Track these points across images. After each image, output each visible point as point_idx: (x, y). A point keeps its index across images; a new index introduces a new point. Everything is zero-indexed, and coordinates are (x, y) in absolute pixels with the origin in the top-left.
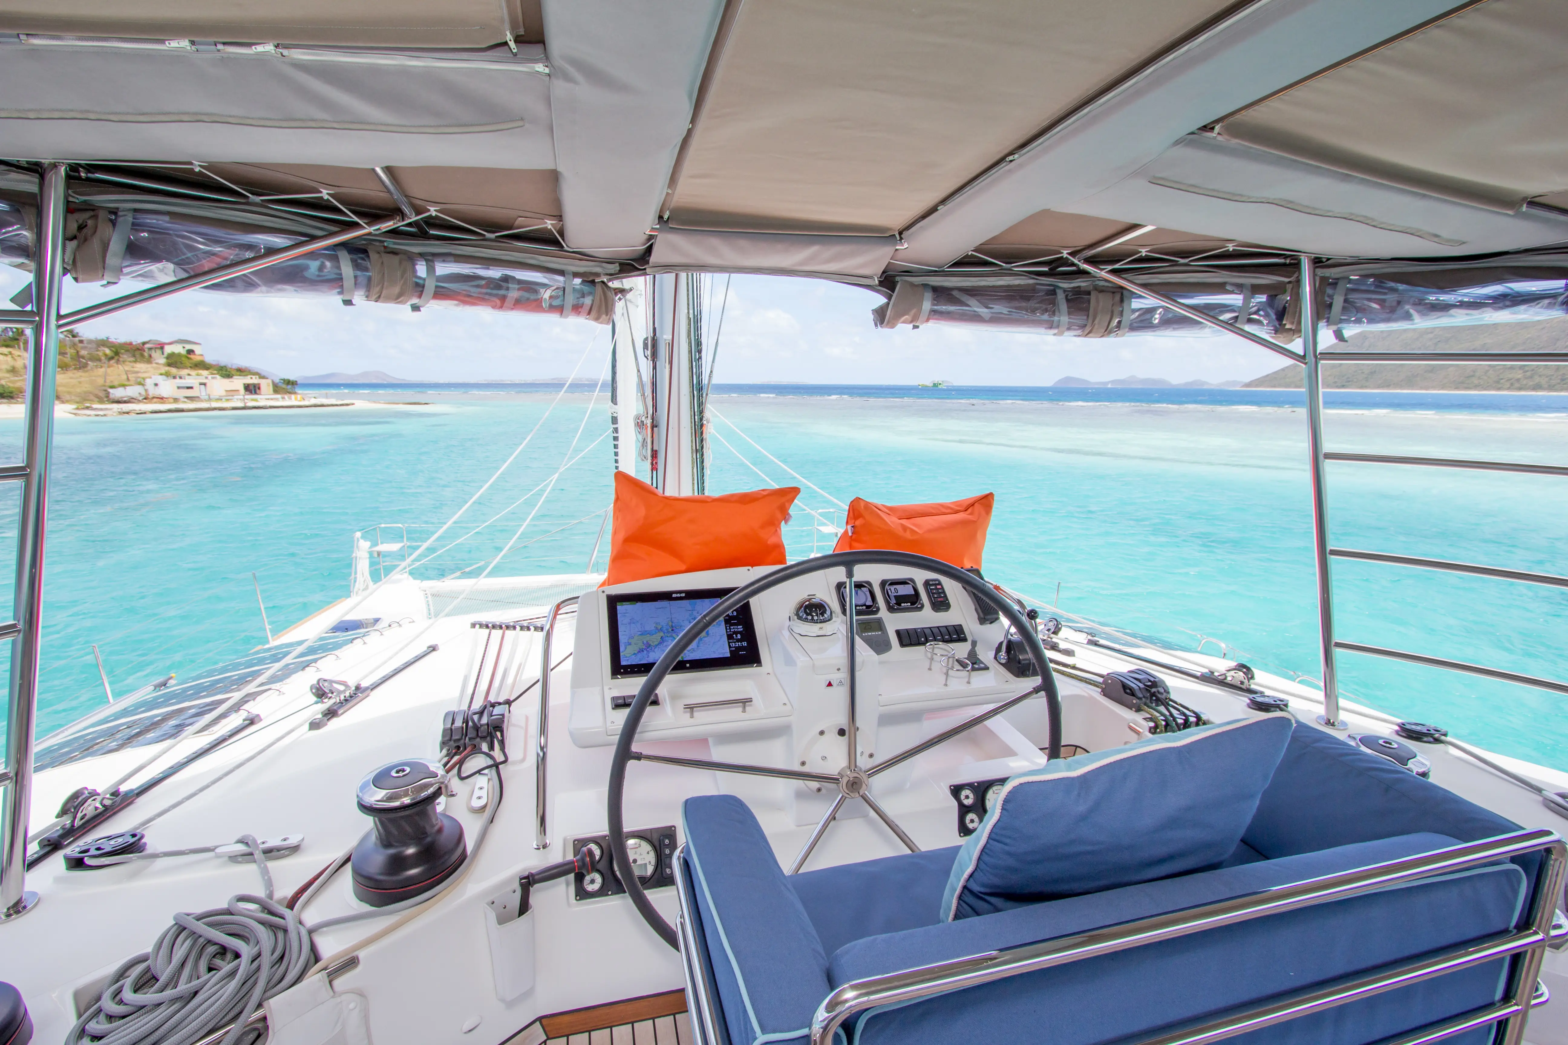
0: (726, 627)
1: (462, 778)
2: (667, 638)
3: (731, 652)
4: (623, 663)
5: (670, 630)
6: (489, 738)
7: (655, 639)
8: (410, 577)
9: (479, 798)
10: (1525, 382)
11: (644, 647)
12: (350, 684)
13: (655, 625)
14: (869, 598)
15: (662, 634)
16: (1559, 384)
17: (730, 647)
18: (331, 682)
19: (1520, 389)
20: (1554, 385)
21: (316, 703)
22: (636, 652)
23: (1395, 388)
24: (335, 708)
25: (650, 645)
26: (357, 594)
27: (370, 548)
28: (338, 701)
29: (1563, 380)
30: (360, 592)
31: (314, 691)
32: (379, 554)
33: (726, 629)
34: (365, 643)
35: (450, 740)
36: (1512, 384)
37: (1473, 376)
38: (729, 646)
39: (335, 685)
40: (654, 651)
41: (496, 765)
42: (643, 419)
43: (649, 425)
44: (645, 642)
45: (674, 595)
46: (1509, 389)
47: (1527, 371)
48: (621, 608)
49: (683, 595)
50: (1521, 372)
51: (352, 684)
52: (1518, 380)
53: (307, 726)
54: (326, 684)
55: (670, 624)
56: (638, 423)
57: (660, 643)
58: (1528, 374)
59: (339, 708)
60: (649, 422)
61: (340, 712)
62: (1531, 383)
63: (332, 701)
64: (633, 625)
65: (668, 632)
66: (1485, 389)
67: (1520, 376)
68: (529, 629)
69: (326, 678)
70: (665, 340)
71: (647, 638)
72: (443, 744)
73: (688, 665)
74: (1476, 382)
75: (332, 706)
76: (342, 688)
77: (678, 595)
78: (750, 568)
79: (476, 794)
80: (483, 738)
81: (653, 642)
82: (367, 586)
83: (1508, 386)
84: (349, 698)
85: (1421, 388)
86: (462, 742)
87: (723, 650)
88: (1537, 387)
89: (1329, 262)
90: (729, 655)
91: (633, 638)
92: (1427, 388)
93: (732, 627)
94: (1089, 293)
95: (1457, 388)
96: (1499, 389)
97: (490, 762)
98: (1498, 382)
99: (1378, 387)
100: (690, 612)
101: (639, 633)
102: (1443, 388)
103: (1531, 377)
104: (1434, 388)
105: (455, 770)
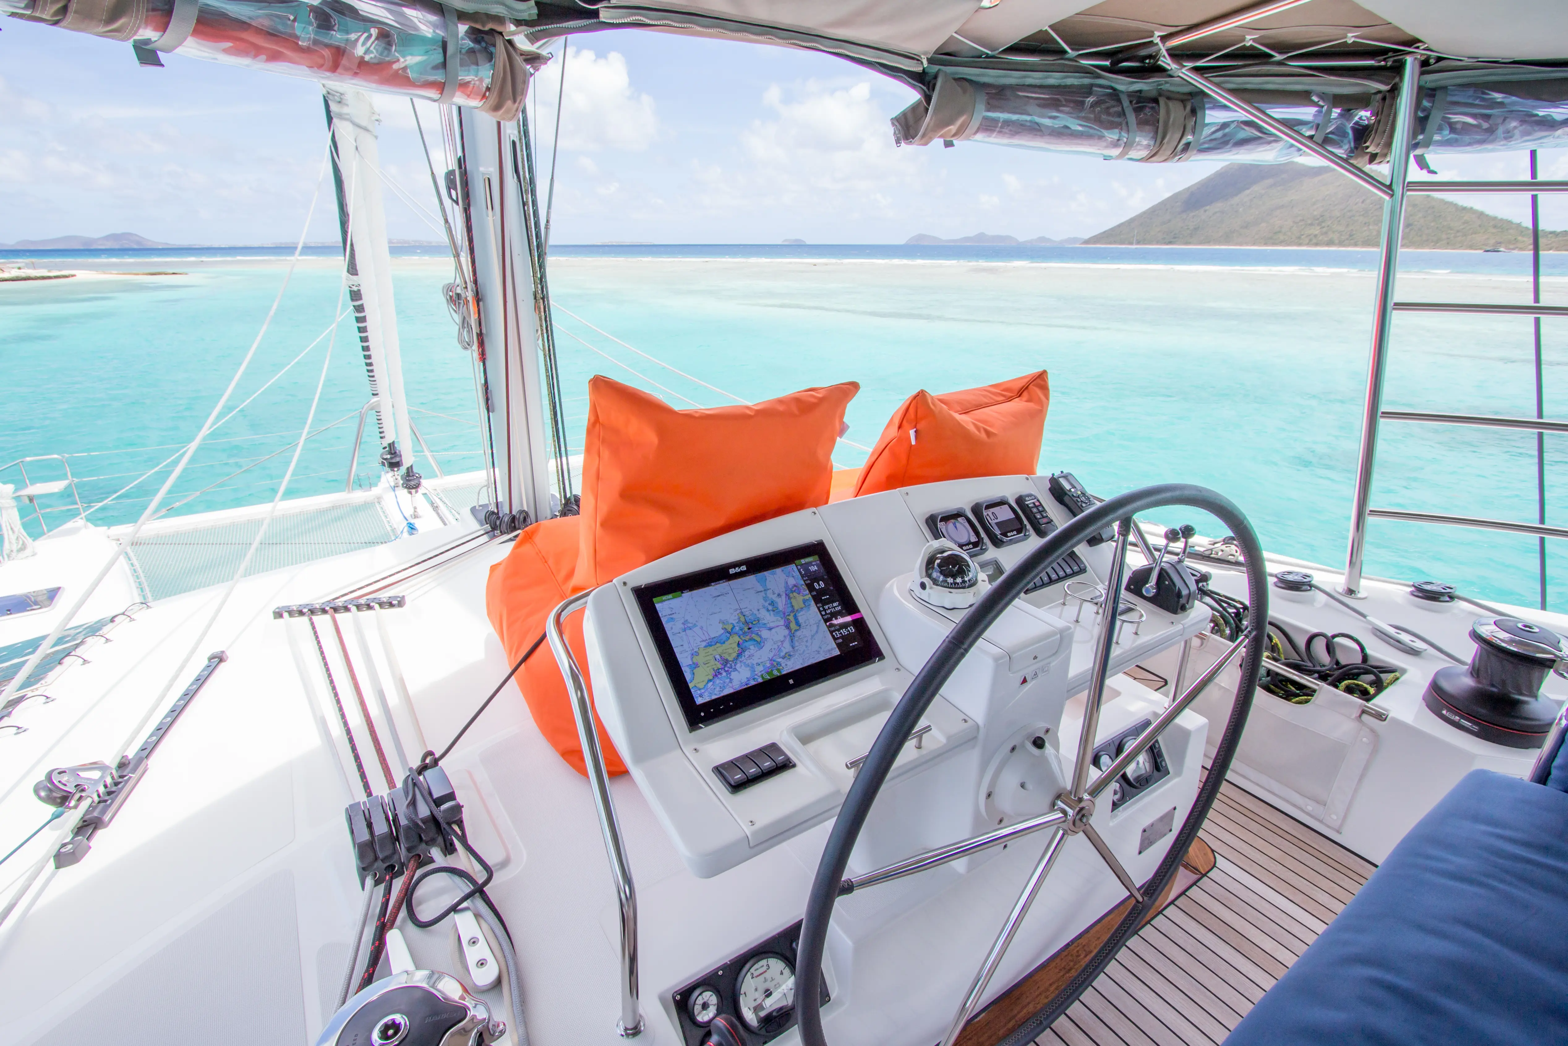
0: (818, 608)
1: (424, 925)
2: (747, 644)
3: (839, 645)
4: (699, 701)
5: (746, 629)
6: (440, 840)
7: (730, 648)
8: (89, 524)
9: (482, 963)
10: (1321, 238)
11: (720, 666)
12: (107, 763)
13: (721, 625)
14: (972, 533)
15: (736, 639)
16: (1347, 239)
17: (835, 639)
18: (75, 771)
19: (1317, 244)
20: (1344, 241)
21: (56, 816)
22: (711, 678)
23: (1215, 244)
24: (96, 814)
25: (727, 661)
26: (9, 556)
27: (14, 493)
28: (96, 799)
29: (1351, 236)
30: (14, 554)
31: (43, 794)
32: (31, 499)
33: (820, 611)
34: (85, 662)
35: (376, 859)
36: (1310, 240)
37: (1280, 232)
38: (833, 636)
39: (82, 774)
40: (735, 670)
41: (479, 891)
42: (459, 291)
43: (470, 298)
44: (718, 657)
45: (732, 571)
46: (1308, 244)
47: (1324, 227)
48: (664, 606)
49: (744, 568)
50: (1318, 228)
51: (111, 761)
52: (1315, 236)
53: (52, 864)
54: (65, 778)
55: (742, 619)
56: (451, 297)
57: (739, 655)
58: (1324, 230)
59: (104, 811)
60: (470, 295)
61: (106, 818)
62: (1326, 239)
63: (85, 805)
64: (688, 631)
65: (744, 633)
66: (1288, 245)
67: (1317, 232)
68: (369, 607)
69: (63, 766)
70: (483, 174)
71: (720, 649)
72: (364, 870)
73: (791, 681)
74: (1282, 237)
75: (87, 812)
76: (96, 775)
77: (737, 570)
78: (814, 509)
79: (472, 959)
80: (431, 842)
81: (730, 654)
82: (24, 543)
83: (1307, 241)
84: (114, 789)
85: (1236, 244)
86: (396, 857)
87: (829, 649)
88: (1330, 243)
89: (1442, 64)
90: (837, 652)
91: (697, 654)
92: (1241, 245)
93: (826, 607)
94: (1156, 101)
95: (1266, 244)
96: (1300, 245)
97: (468, 888)
98: (1299, 238)
99: (1200, 243)
100: (763, 594)
101: (704, 644)
102: (1254, 244)
103: (1326, 233)
104: (1247, 244)
105: (403, 913)
